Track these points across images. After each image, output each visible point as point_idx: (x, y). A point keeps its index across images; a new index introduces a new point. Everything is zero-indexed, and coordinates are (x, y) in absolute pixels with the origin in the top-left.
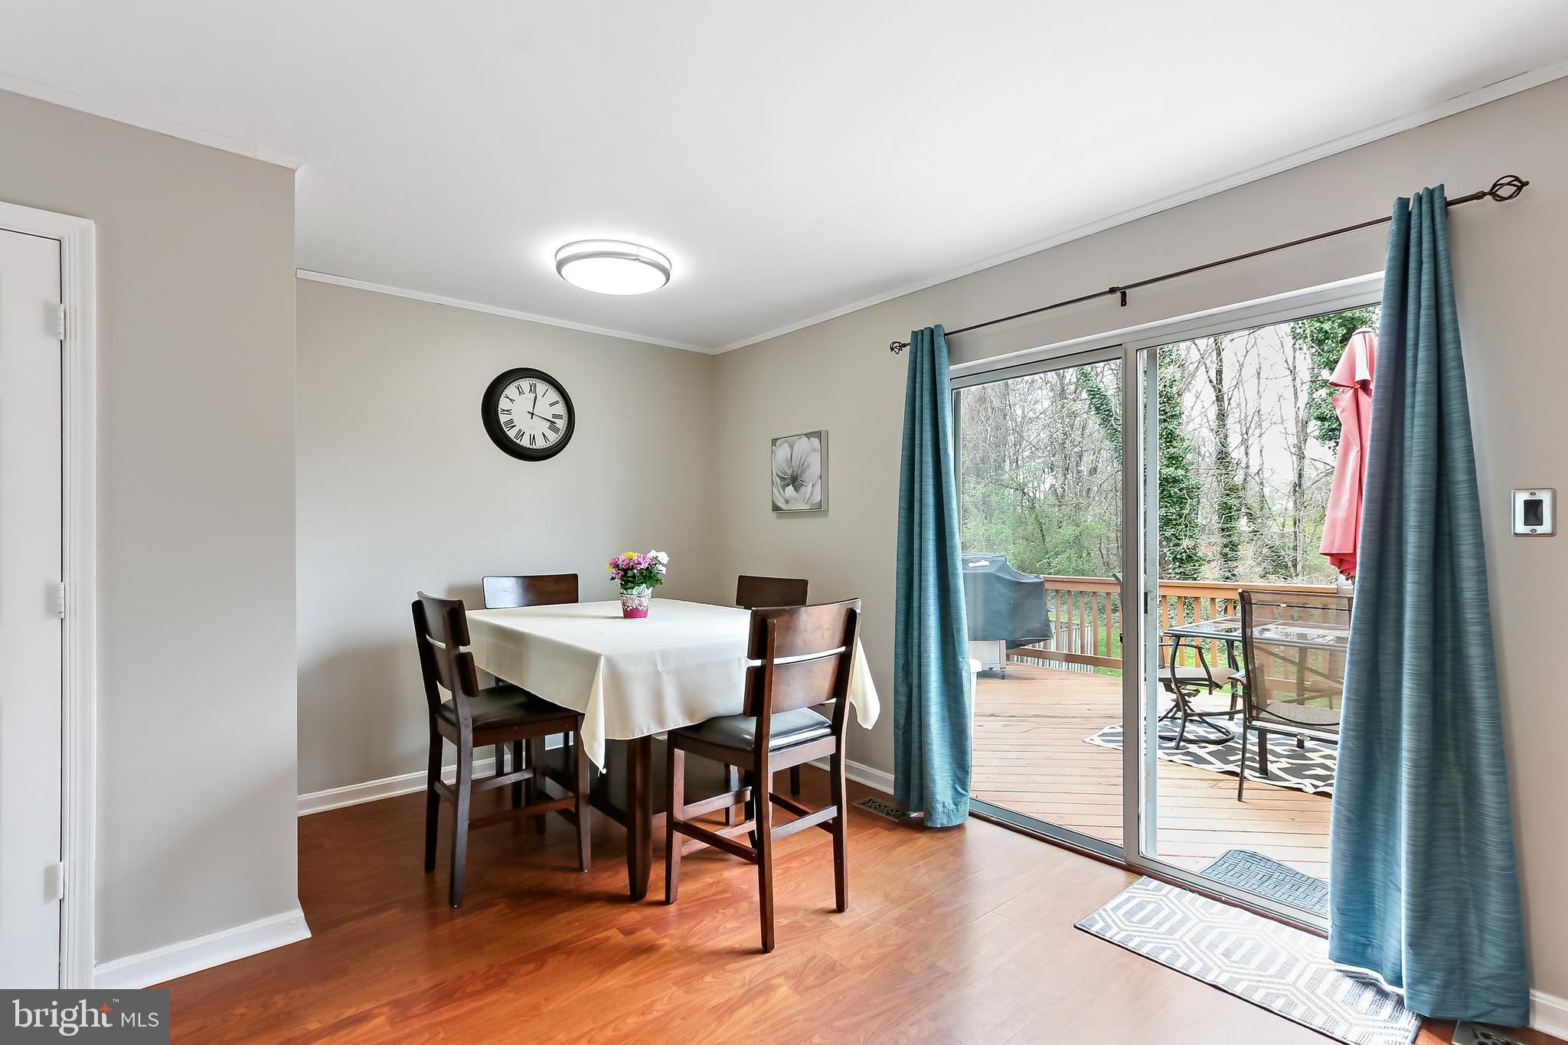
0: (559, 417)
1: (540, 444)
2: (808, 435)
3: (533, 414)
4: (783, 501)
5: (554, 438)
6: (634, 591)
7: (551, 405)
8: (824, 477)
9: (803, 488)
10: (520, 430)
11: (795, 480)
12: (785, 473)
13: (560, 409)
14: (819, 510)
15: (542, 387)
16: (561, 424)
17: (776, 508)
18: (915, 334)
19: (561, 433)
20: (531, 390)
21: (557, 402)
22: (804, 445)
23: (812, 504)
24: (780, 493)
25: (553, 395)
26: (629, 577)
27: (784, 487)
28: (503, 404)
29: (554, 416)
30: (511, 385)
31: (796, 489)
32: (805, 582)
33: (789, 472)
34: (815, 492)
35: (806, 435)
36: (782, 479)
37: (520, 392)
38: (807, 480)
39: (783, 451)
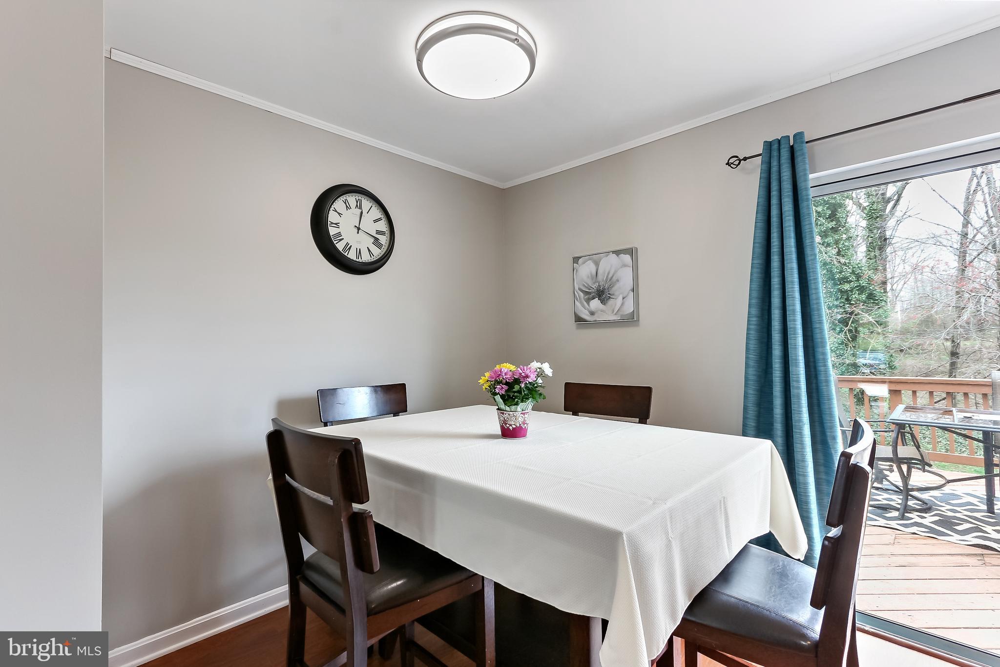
0: (381, 233)
1: (366, 258)
2: (617, 253)
3: (359, 229)
4: (587, 313)
5: (377, 253)
6: (519, 408)
7: (375, 221)
8: (635, 289)
9: (611, 302)
10: (347, 244)
11: (602, 294)
12: (590, 288)
13: (383, 226)
14: (631, 320)
15: (366, 203)
16: (384, 240)
17: (579, 319)
18: (768, 145)
19: (385, 248)
20: (357, 205)
21: (380, 219)
22: (610, 263)
23: (622, 316)
24: (583, 306)
25: (376, 213)
26: (515, 392)
27: (588, 301)
28: (332, 217)
29: (378, 232)
30: (339, 199)
31: (603, 302)
32: (649, 389)
33: (595, 286)
34: (626, 303)
35: (613, 252)
36: (586, 293)
37: (347, 206)
38: (616, 293)
39: (586, 270)
